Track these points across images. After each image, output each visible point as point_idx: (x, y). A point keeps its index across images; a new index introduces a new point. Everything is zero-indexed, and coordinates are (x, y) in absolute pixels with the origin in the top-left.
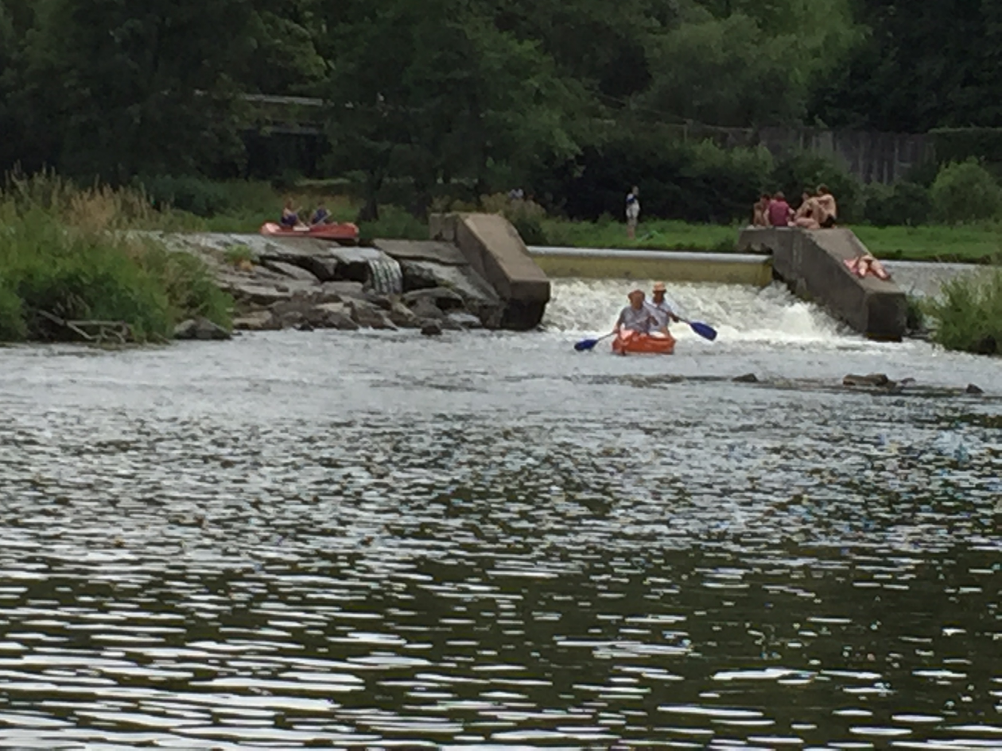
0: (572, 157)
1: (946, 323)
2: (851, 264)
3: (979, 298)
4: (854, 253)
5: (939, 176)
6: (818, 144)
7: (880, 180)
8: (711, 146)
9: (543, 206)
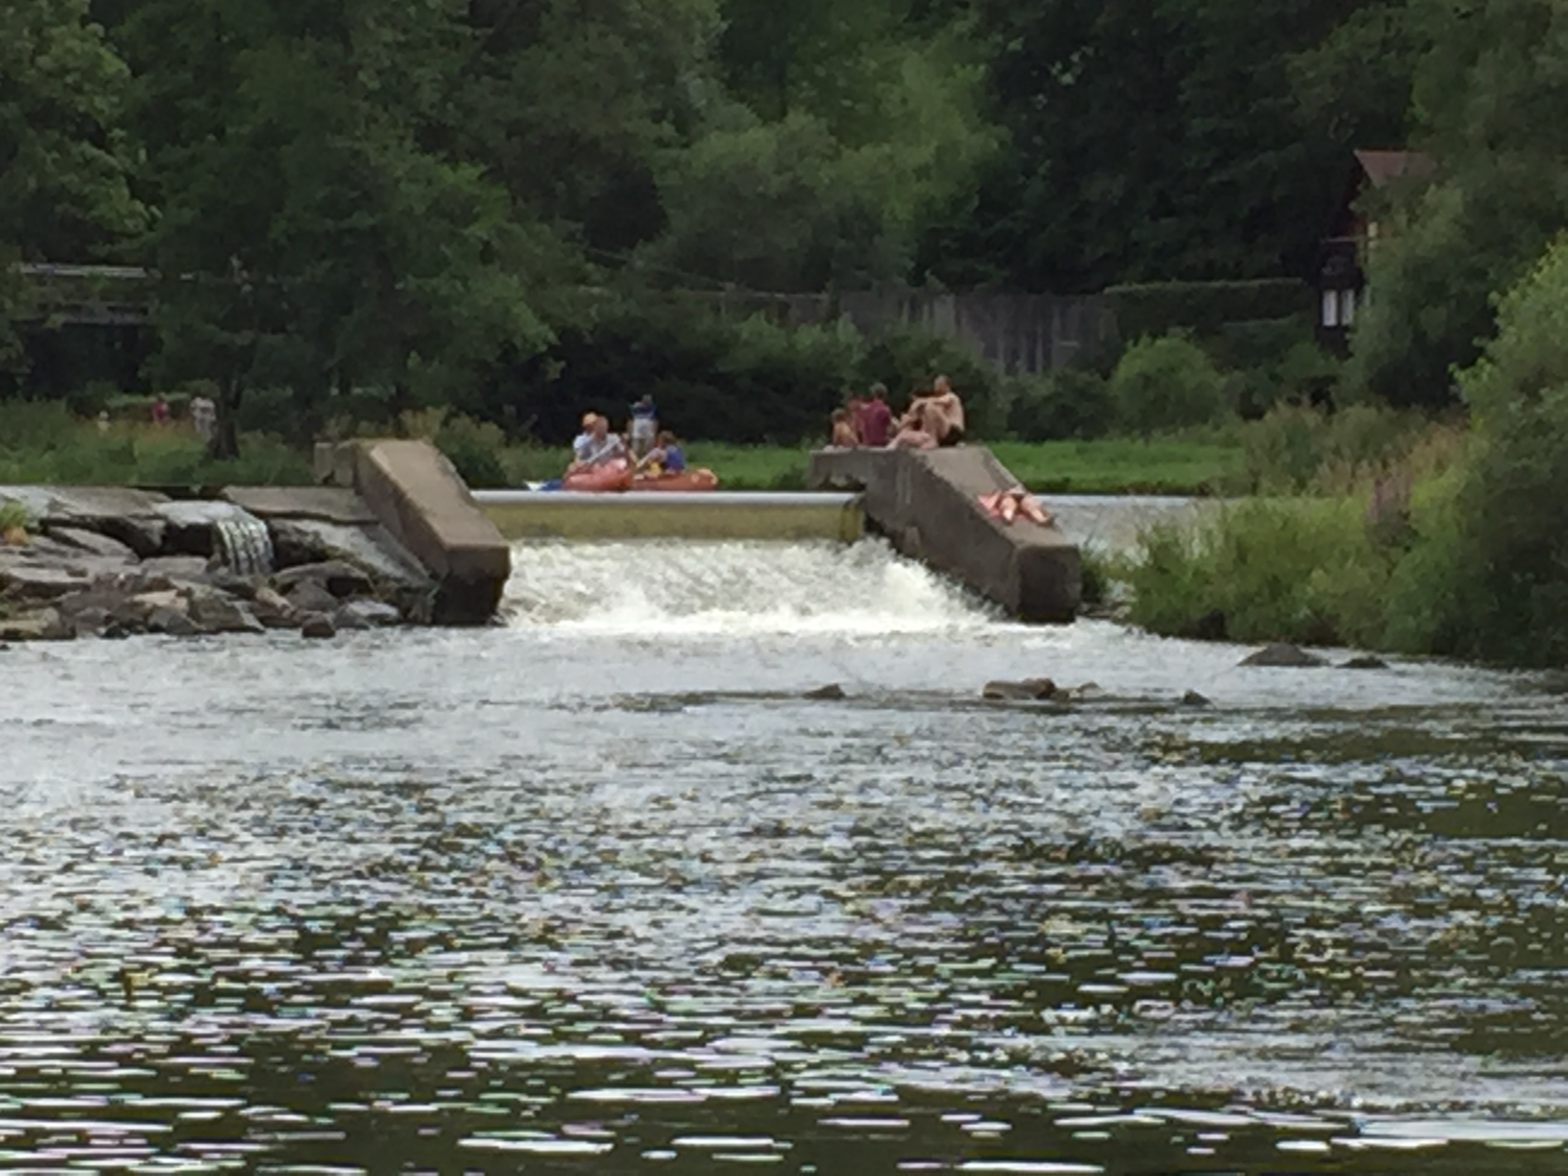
0: (543, 348)
1: (1143, 592)
2: (989, 503)
3: (1197, 549)
4: (994, 485)
5: (1125, 358)
6: (932, 314)
7: (1032, 369)
8: (764, 323)
9: (501, 426)
